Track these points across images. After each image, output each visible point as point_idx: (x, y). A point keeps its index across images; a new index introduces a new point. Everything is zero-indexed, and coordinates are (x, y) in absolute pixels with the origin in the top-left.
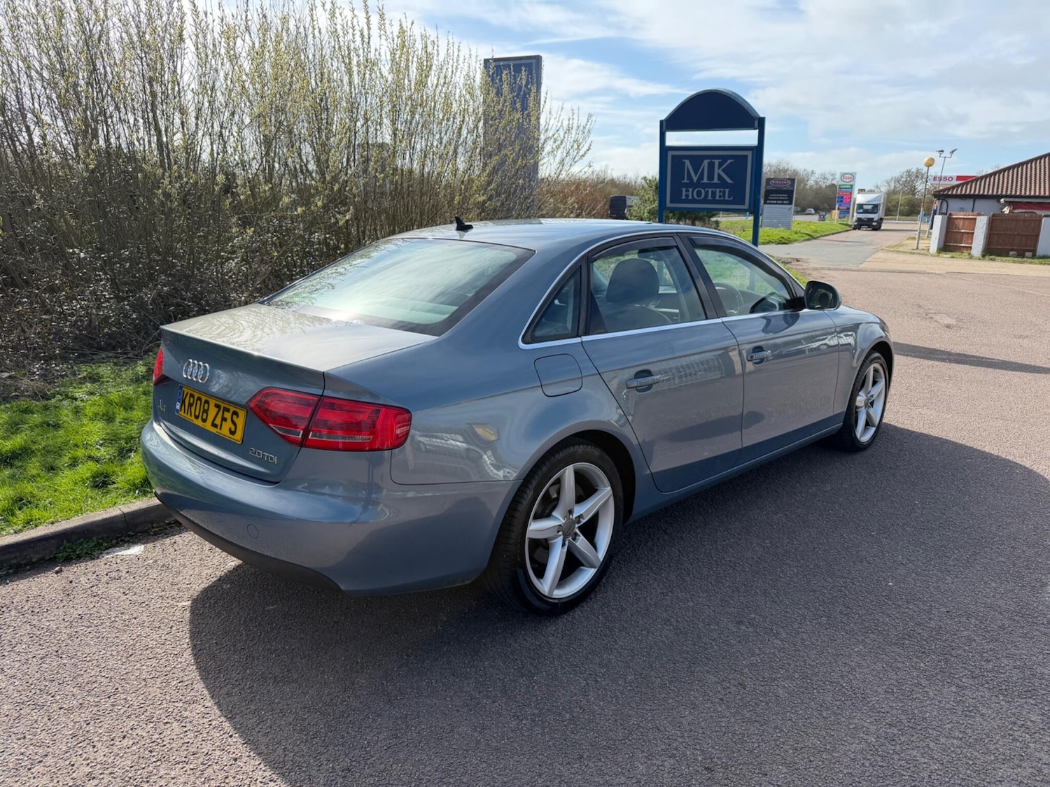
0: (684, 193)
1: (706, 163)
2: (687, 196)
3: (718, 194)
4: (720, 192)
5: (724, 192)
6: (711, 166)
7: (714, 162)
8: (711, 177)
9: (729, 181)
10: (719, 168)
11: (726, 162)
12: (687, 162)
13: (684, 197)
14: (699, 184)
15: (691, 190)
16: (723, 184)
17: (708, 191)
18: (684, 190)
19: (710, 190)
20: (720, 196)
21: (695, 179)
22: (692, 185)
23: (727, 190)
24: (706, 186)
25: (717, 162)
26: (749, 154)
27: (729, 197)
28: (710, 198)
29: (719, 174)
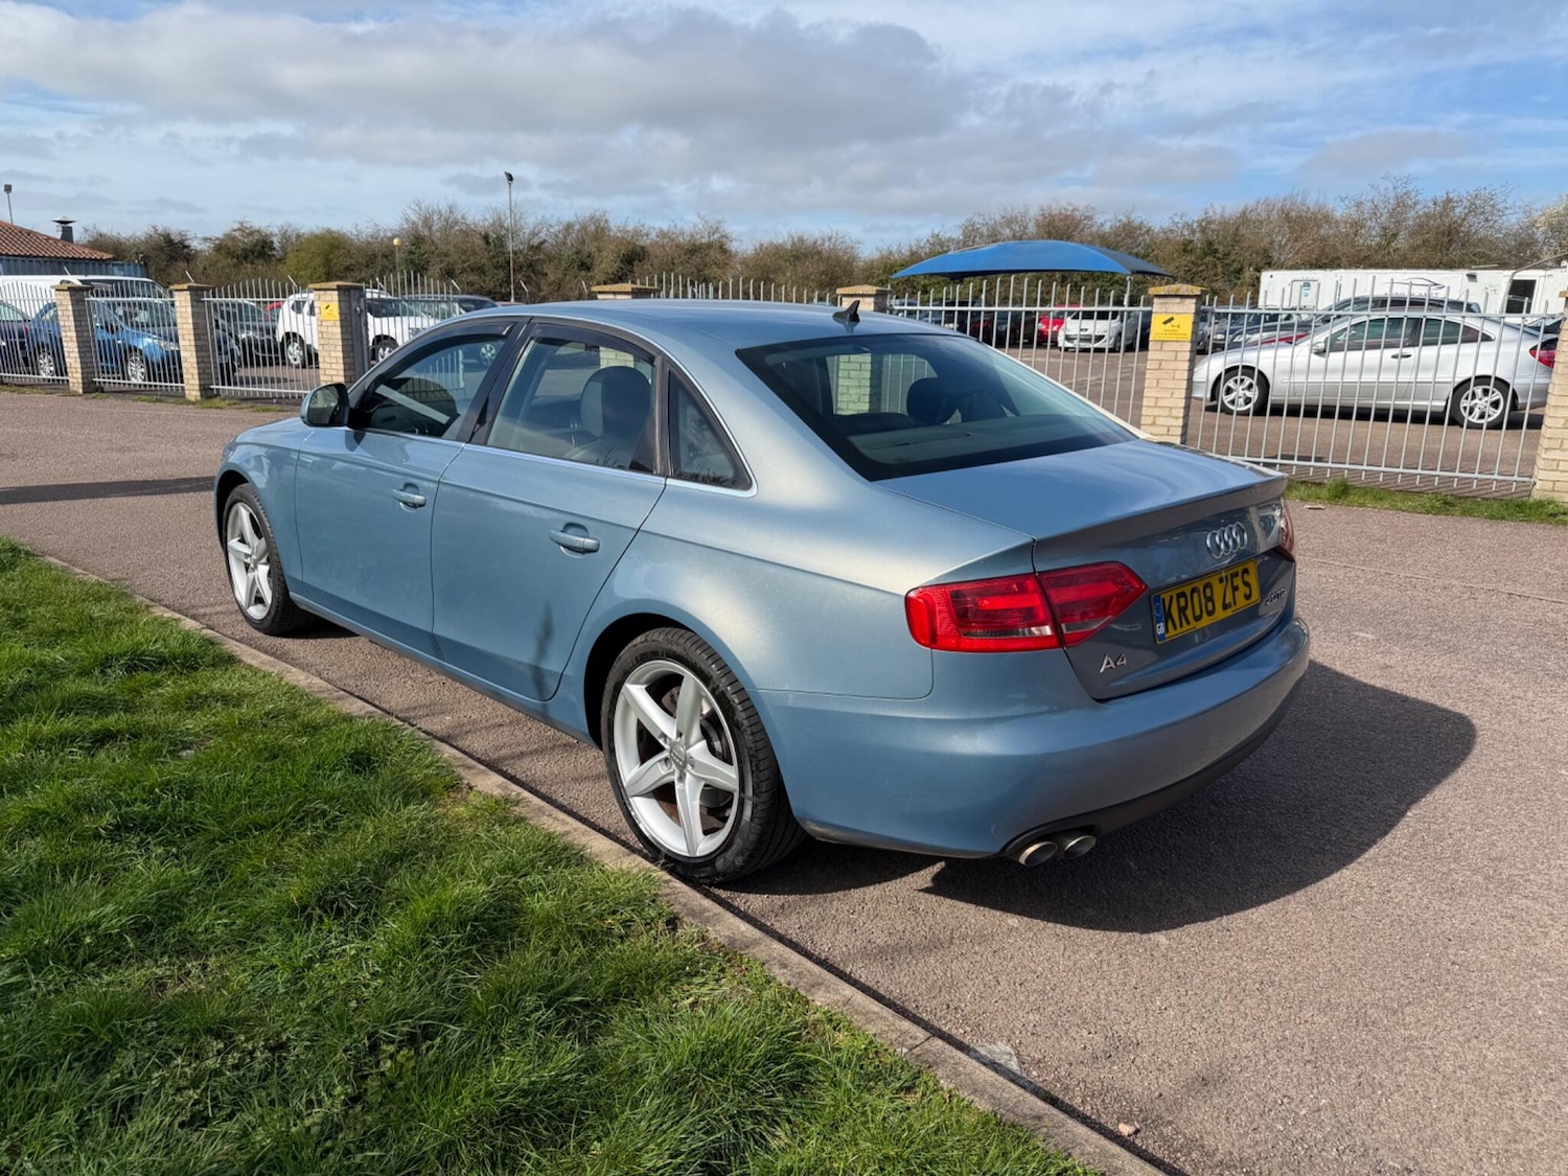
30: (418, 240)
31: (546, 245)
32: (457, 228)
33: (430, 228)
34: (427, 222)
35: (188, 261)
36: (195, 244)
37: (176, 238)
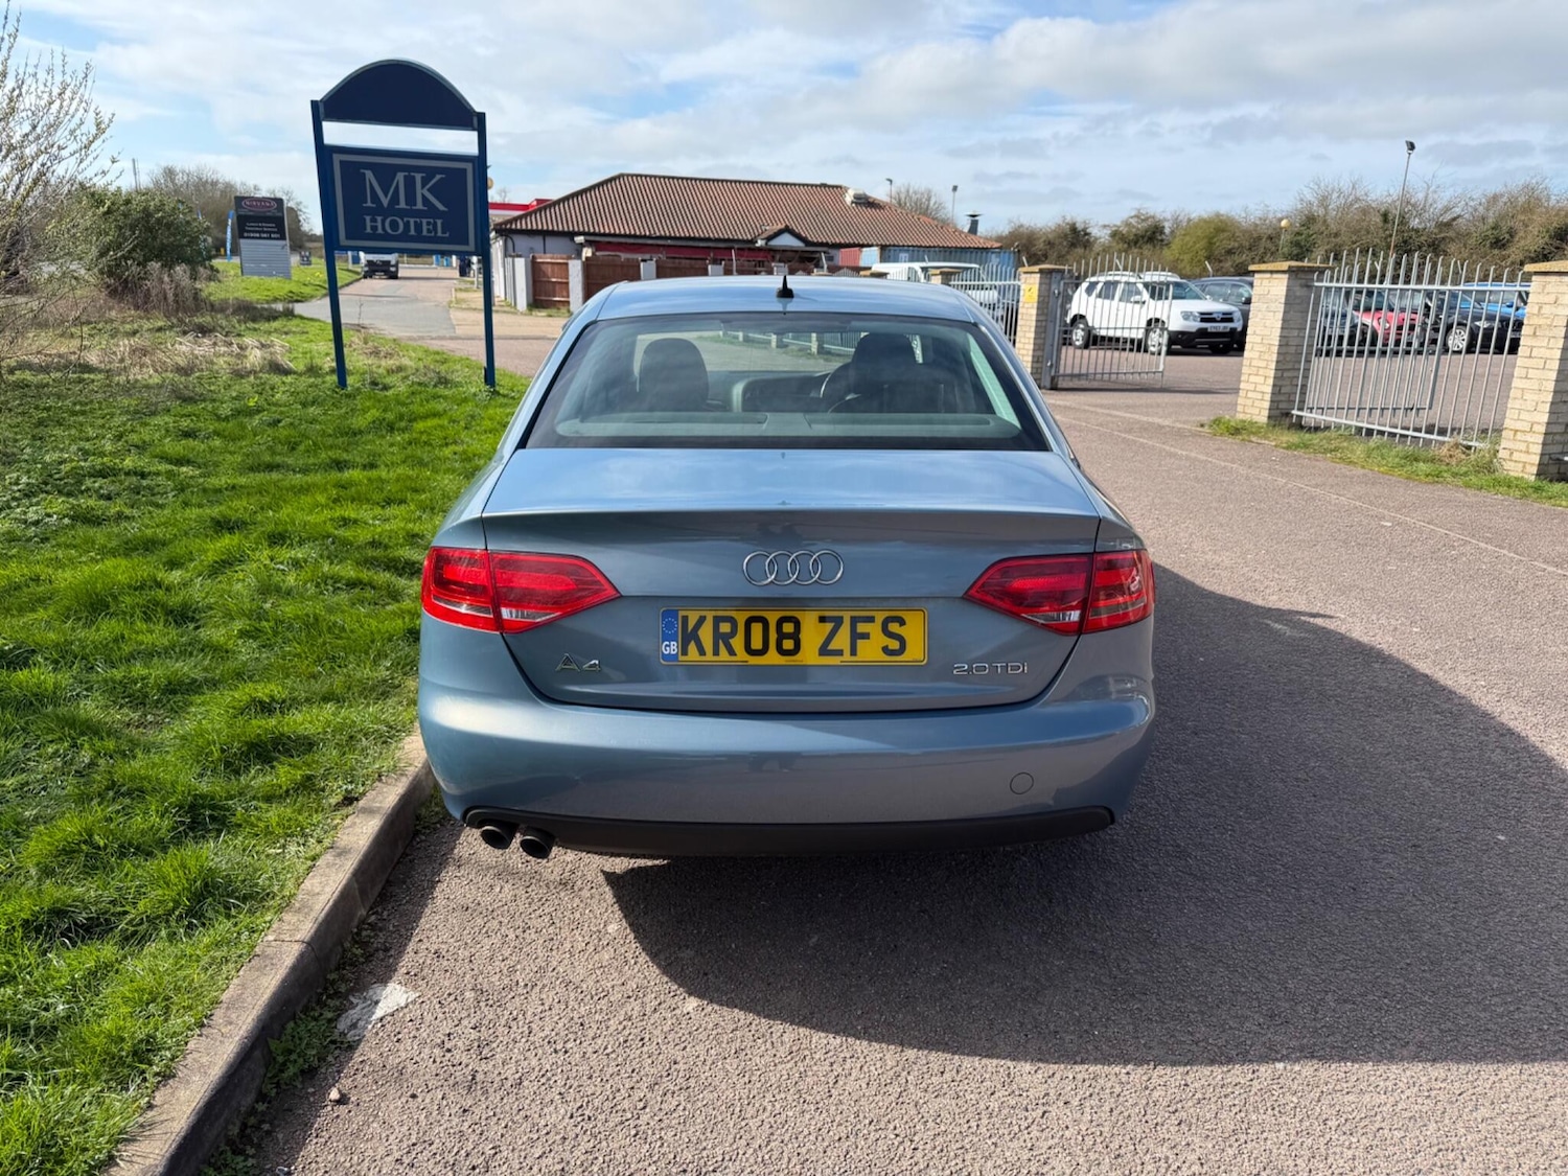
0: (368, 224)
1: (400, 177)
2: (374, 228)
3: (425, 228)
4: (428, 224)
5: (435, 224)
6: (410, 184)
7: (414, 177)
8: (410, 199)
9: (441, 207)
10: (423, 187)
11: (434, 177)
12: (369, 175)
13: (369, 230)
14: (392, 210)
15: (379, 219)
16: (431, 211)
17: (408, 222)
18: (368, 218)
19: (412, 221)
20: (429, 231)
21: (385, 202)
22: (379, 210)
23: (439, 222)
24: (402, 214)
25: (418, 177)
26: (469, 167)
27: (443, 233)
28: (412, 232)
29: (423, 196)
30: (1310, 220)
31: (1460, 220)
32: (1357, 206)
33: (1326, 208)
34: (1324, 201)
35: (1085, 247)
36: (1095, 232)
37: (1080, 226)
